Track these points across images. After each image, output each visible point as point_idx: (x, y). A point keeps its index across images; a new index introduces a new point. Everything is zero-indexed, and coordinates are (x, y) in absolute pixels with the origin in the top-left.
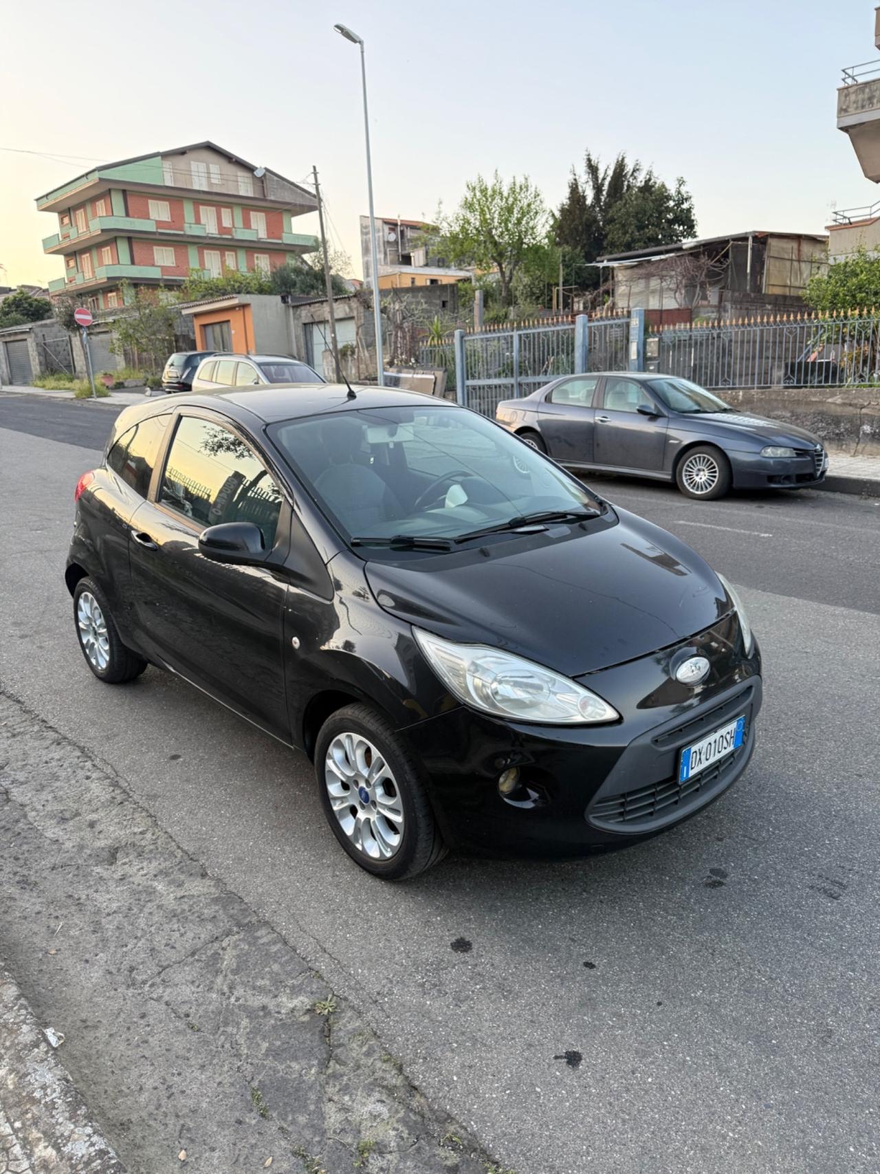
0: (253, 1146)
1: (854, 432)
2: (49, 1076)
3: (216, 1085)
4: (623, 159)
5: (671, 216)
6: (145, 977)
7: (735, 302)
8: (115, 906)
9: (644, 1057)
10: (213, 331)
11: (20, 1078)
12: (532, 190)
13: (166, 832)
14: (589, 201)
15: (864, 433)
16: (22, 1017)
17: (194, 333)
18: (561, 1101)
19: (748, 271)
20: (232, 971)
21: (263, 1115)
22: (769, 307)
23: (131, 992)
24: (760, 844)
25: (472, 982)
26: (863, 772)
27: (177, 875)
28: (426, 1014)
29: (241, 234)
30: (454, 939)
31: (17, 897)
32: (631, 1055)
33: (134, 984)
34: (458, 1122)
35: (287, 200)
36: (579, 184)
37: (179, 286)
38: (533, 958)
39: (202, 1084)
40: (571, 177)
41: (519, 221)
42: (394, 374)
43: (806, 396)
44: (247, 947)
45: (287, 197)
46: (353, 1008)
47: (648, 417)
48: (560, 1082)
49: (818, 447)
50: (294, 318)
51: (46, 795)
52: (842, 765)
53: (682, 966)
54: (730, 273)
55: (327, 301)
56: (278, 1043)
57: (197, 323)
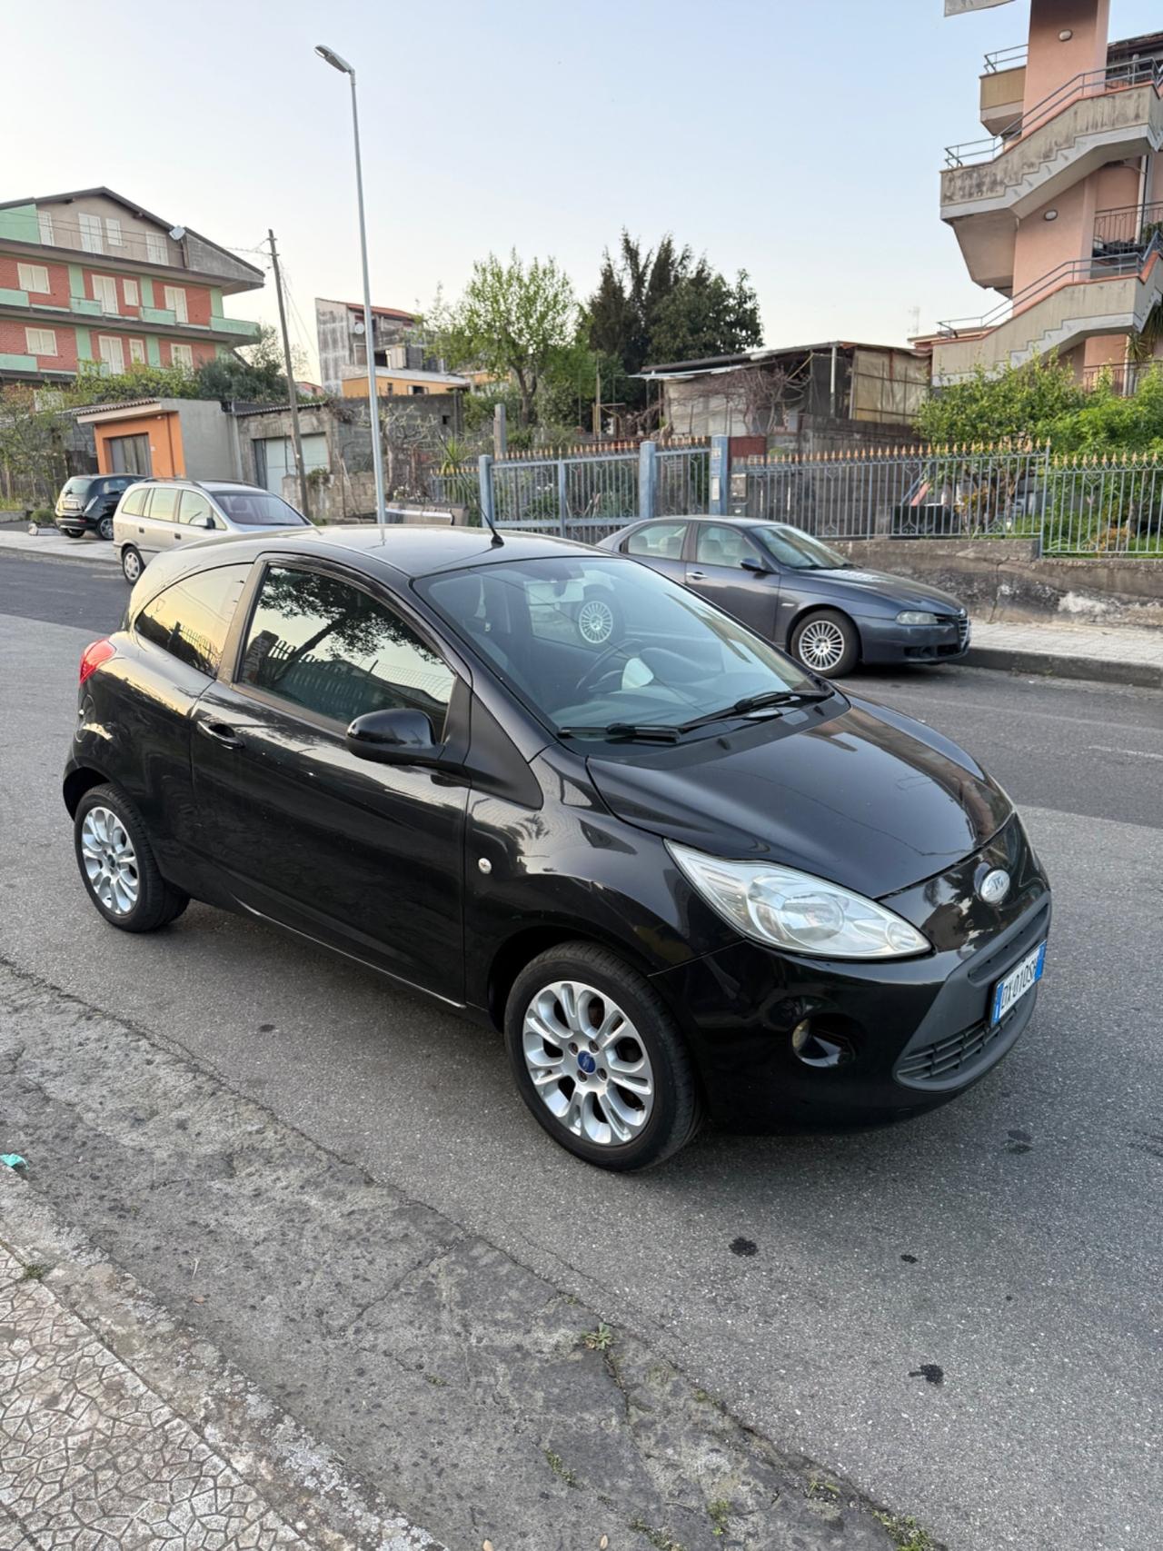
0: (575, 1525)
1: (990, 593)
2: (315, 1458)
3: (495, 1452)
4: (669, 243)
5: (731, 318)
6: (341, 1322)
7: (817, 429)
8: (261, 1231)
9: (1014, 1363)
10: (123, 447)
11: (276, 1464)
12: (559, 276)
13: (294, 1129)
14: (627, 294)
15: (1002, 595)
16: (241, 1385)
17: (95, 449)
18: (938, 1427)
19: (832, 390)
20: (457, 1304)
21: (571, 1484)
22: (857, 436)
23: (330, 1343)
24: (1054, 1097)
25: (774, 1292)
26: (1139, 1005)
27: (329, 1184)
28: (732, 1336)
29: (152, 316)
30: (731, 1240)
31: (117, 1229)
32: (998, 1364)
33: (329, 1333)
34: (820, 1466)
35: (217, 273)
36: (615, 271)
37: (68, 384)
38: (837, 1256)
39: (476, 1453)
40: (604, 262)
41: (543, 316)
42: (396, 511)
43: (931, 549)
44: (465, 1271)
45: (216, 268)
46: (635, 1337)
47: (752, 573)
48: (927, 1404)
49: (962, 612)
50: (240, 432)
51: (95, 1089)
52: (1112, 998)
53: (1018, 1250)
54: (811, 393)
55: (289, 410)
56: (556, 1391)
57: (99, 436)
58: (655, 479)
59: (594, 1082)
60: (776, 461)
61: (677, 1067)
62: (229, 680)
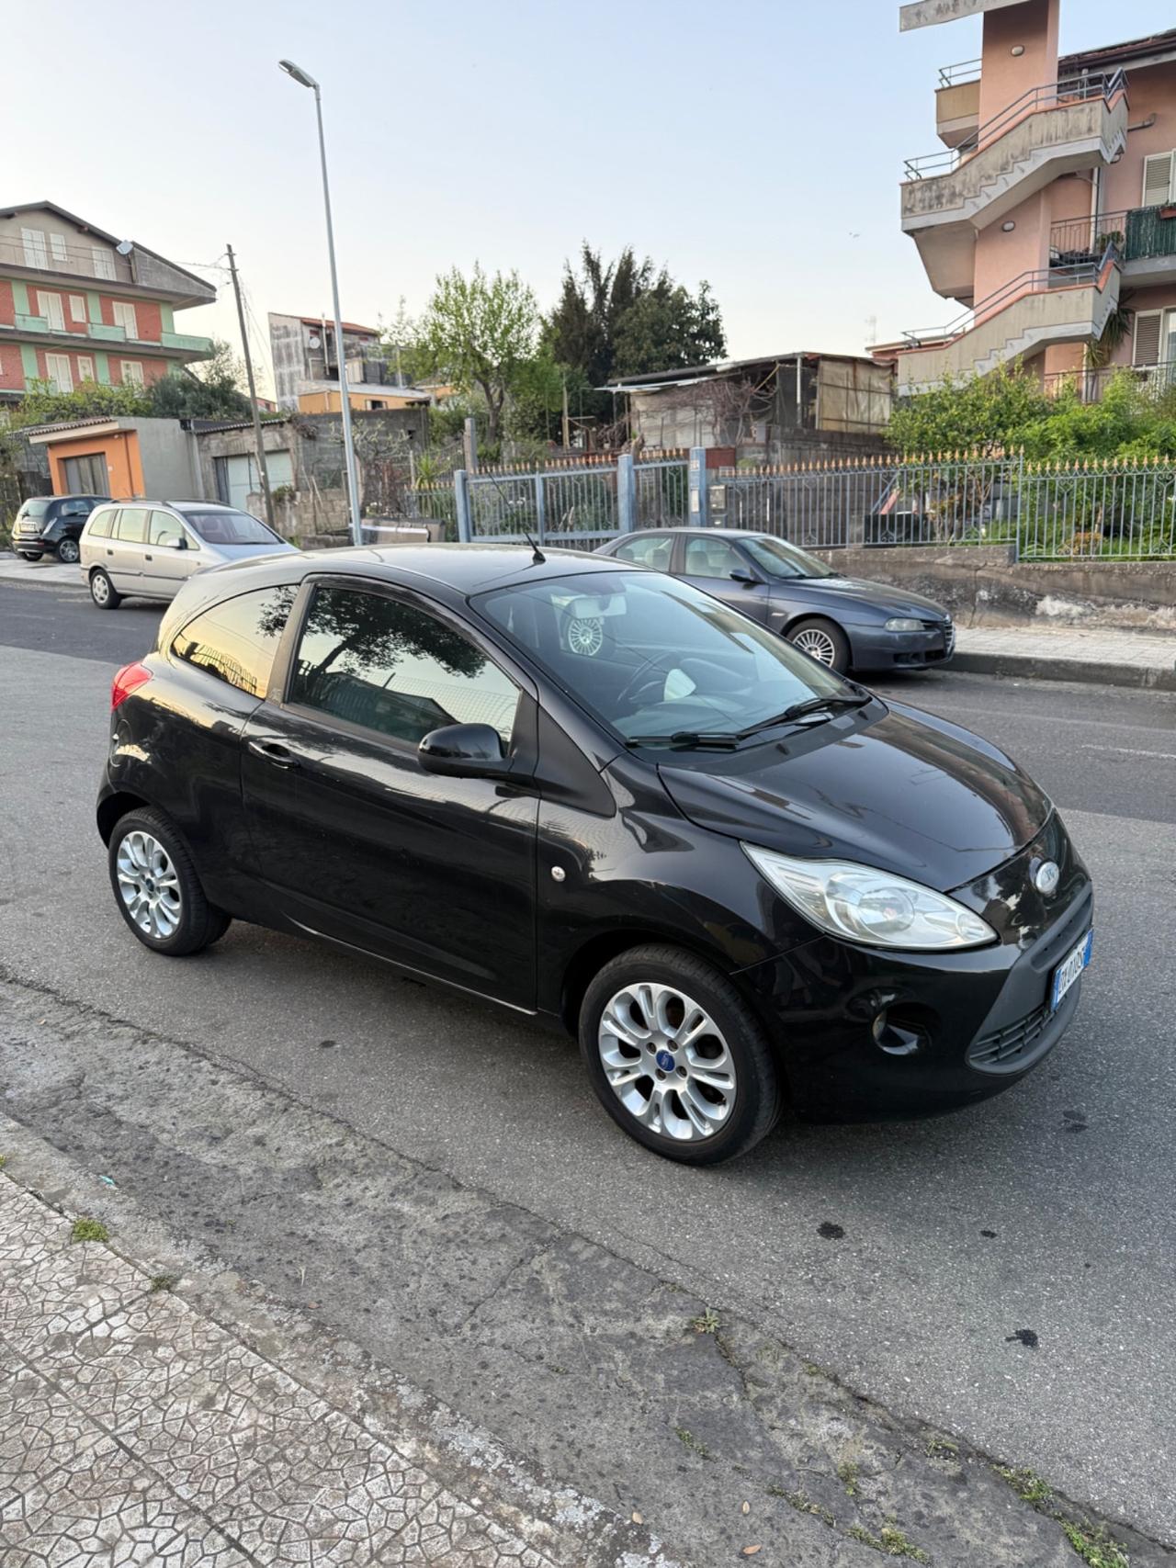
0: (716, 1494)
1: (969, 599)
2: (476, 1440)
3: (627, 1432)
4: (630, 255)
5: (695, 329)
6: (456, 1320)
7: (785, 440)
8: (360, 1239)
9: (1101, 1324)
10: (79, 468)
11: (440, 1448)
12: (523, 289)
13: (373, 1140)
14: (589, 306)
15: (981, 601)
16: (390, 1378)
17: (48, 470)
18: (1040, 1385)
19: (799, 400)
20: (565, 1297)
21: (705, 1457)
22: (824, 446)
23: (448, 1340)
24: (1102, 1078)
25: (867, 1271)
26: (1168, 990)
27: (418, 1191)
28: (834, 1314)
29: (99, 332)
30: (818, 1225)
31: (217, 1243)
32: (1086, 1326)
33: (446, 1331)
34: (936, 1428)
35: (167, 287)
36: (577, 284)
37: (16, 403)
38: (921, 1235)
39: (609, 1434)
40: (566, 274)
41: (506, 331)
42: (370, 528)
43: (910, 556)
44: (567, 1266)
45: (166, 283)
46: (742, 1319)
47: (742, 584)
48: (1026, 1365)
49: (948, 618)
50: (200, 450)
51: (165, 1112)
52: (1142, 983)
53: (1088, 1221)
54: (778, 403)
55: (252, 427)
56: (675, 1373)
57: (53, 456)
58: (634, 492)
59: (673, 1079)
60: (745, 473)
61: (760, 1061)
62: (279, 700)
